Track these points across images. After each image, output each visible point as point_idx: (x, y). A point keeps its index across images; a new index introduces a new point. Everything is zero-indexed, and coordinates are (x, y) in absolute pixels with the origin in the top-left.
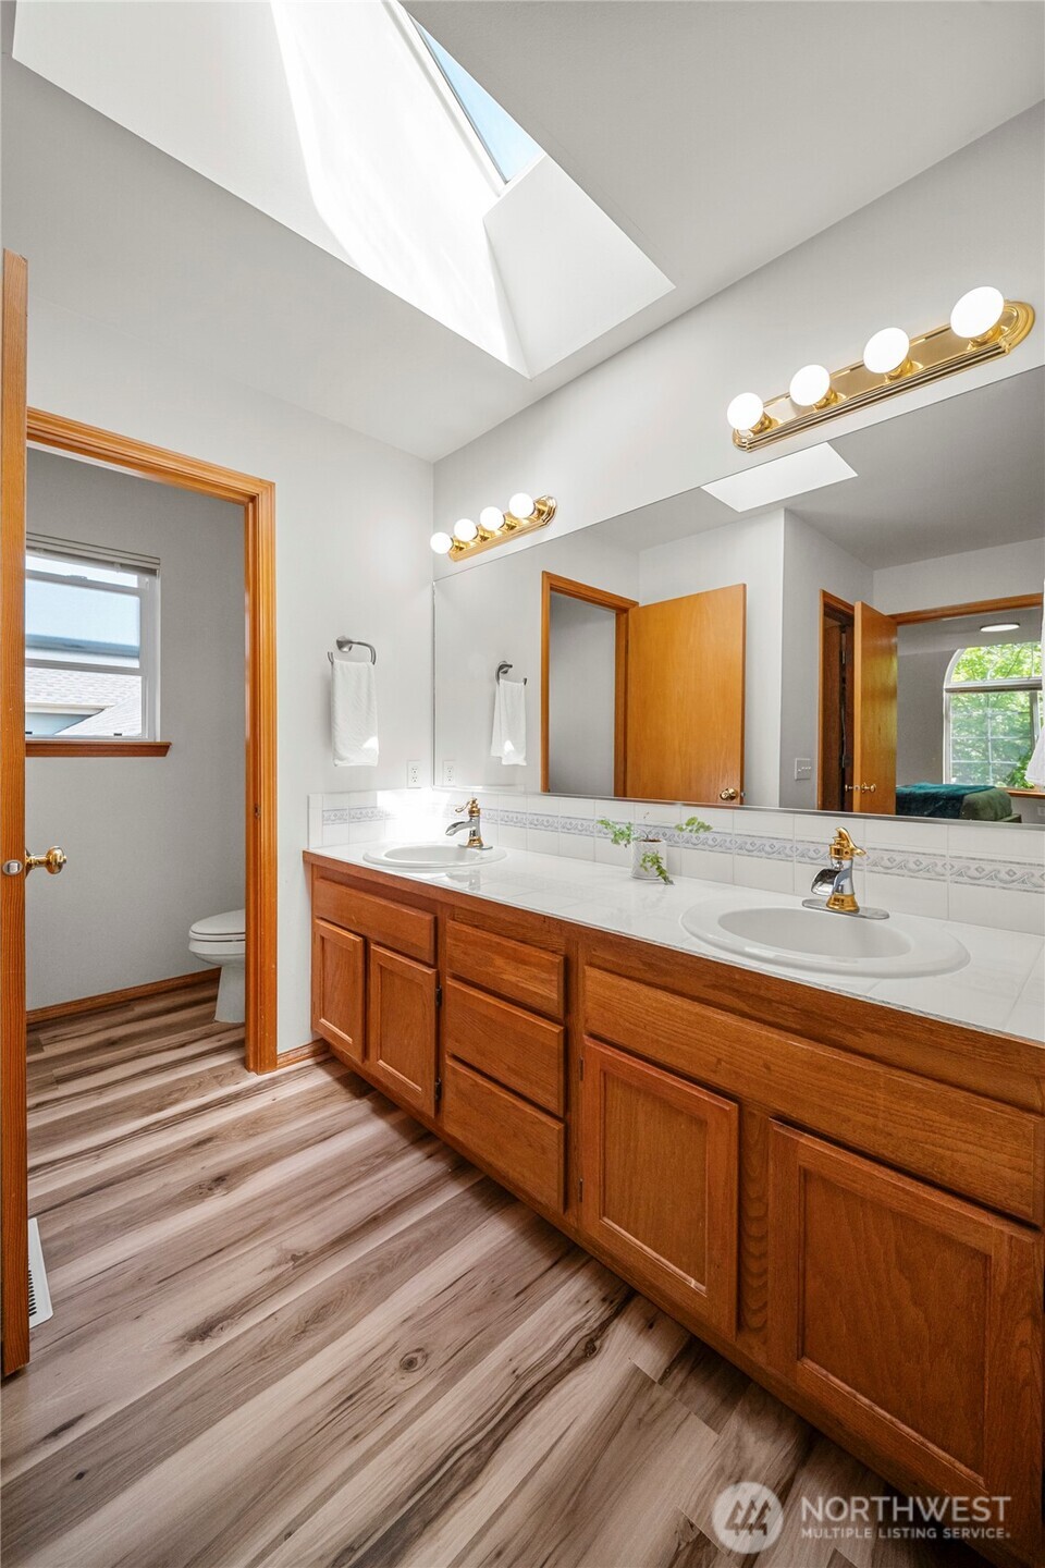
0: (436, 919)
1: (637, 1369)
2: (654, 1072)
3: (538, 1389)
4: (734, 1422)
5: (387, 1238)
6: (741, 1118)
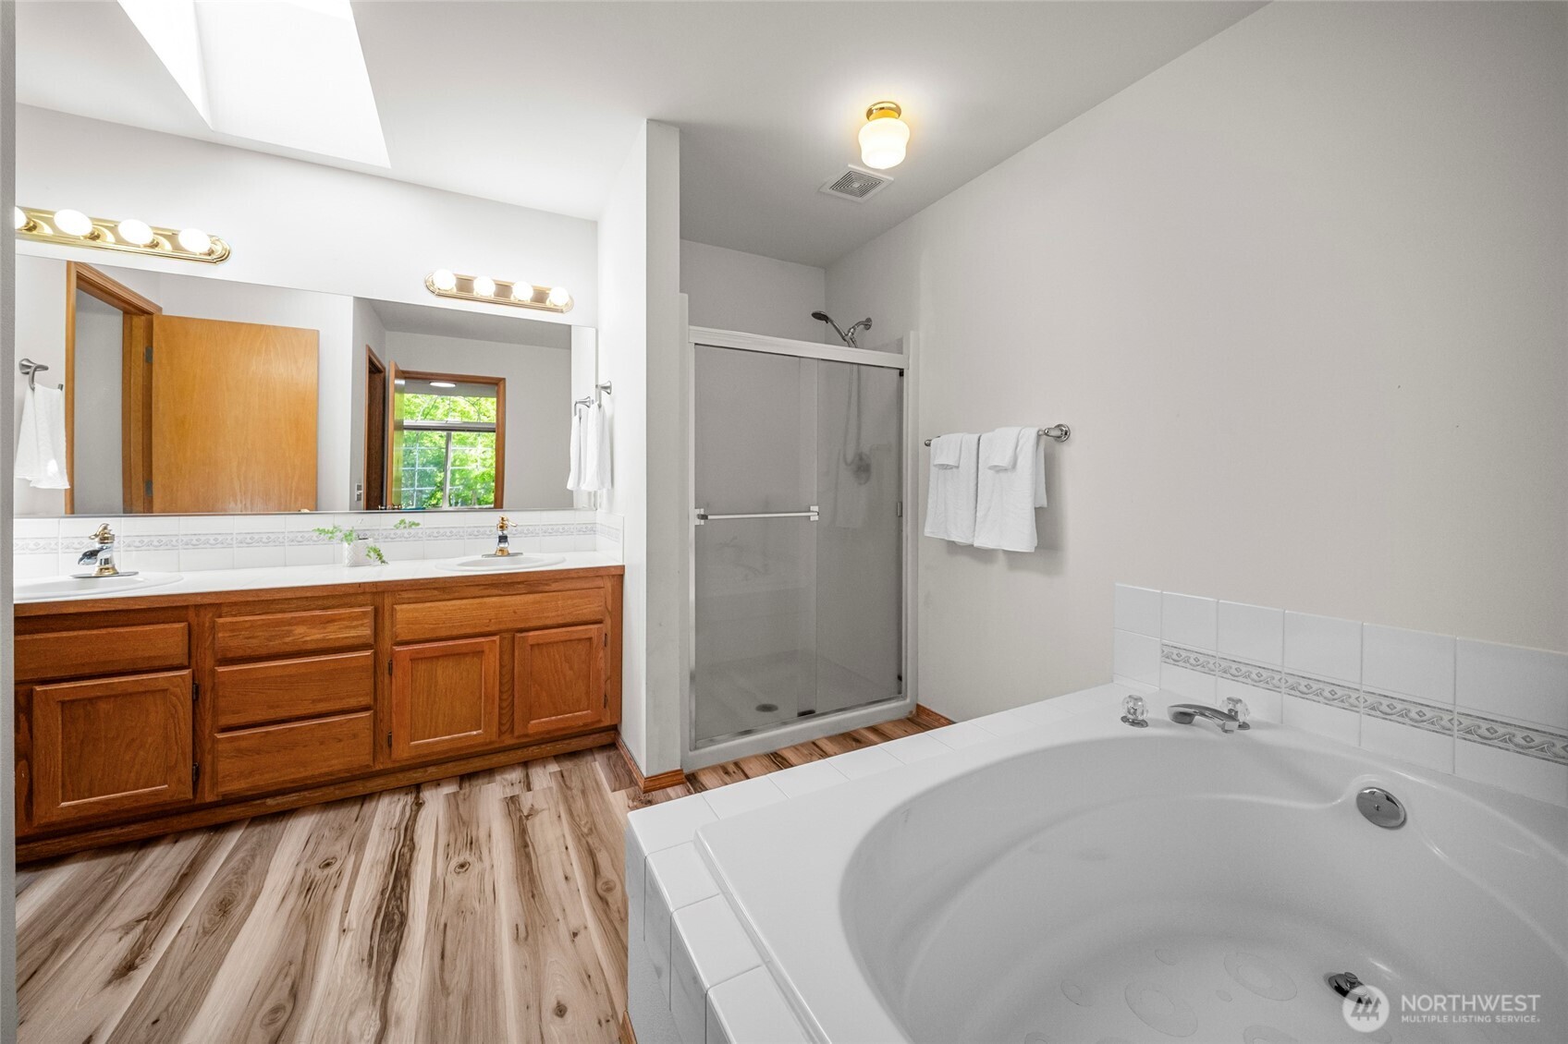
0: (189, 625)
1: (447, 794)
2: (450, 643)
3: (410, 823)
4: (498, 778)
5: (218, 867)
6: (502, 640)
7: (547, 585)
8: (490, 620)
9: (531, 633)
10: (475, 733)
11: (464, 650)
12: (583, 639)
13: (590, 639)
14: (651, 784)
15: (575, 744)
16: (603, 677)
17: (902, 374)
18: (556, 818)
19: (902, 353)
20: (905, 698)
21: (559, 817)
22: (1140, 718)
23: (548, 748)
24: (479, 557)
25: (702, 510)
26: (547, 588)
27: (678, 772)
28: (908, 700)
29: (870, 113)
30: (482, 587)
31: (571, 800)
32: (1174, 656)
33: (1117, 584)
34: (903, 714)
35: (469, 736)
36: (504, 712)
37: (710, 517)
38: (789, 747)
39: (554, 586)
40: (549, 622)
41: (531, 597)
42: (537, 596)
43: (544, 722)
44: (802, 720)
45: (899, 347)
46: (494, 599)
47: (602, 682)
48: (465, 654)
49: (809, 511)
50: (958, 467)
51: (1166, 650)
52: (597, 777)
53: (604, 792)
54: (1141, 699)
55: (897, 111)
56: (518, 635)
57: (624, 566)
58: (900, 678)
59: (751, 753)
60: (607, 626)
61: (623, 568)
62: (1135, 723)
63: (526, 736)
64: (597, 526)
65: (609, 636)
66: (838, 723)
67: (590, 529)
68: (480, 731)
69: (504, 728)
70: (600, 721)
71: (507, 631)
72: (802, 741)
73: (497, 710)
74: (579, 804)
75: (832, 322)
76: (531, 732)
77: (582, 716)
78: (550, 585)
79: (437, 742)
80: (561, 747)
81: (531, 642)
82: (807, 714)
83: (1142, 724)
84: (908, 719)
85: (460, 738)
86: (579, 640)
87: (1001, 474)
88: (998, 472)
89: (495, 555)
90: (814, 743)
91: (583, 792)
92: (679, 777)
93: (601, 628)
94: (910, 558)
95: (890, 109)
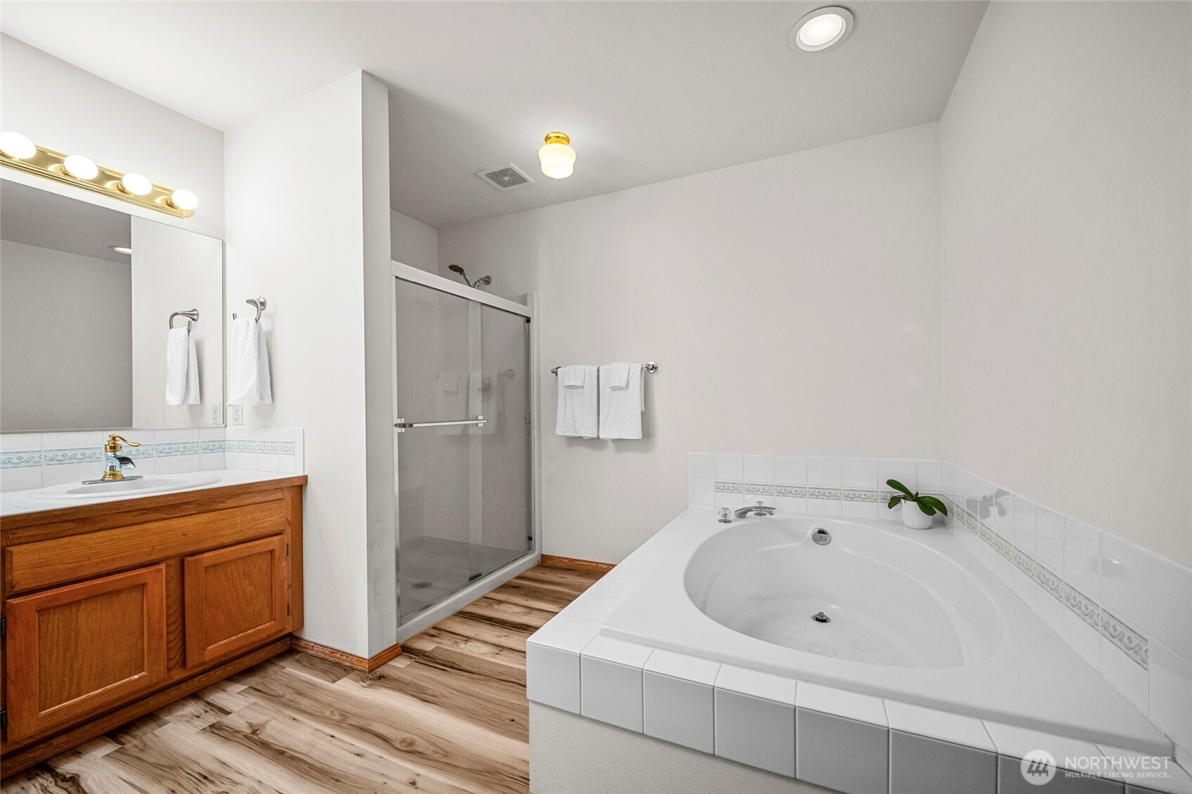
1: (107, 756)
2: (99, 581)
4: (169, 718)
6: (168, 566)
7: (221, 502)
8: (154, 548)
9: (206, 555)
10: (136, 677)
11: (118, 586)
12: (264, 552)
13: (272, 551)
14: (374, 663)
15: (247, 662)
16: (286, 586)
17: (528, 320)
18: (291, 722)
19: (526, 305)
20: (534, 552)
21: (294, 719)
22: (728, 518)
23: (219, 673)
24: (79, 485)
25: (403, 420)
26: (221, 506)
27: (394, 647)
28: (536, 553)
29: (547, 138)
30: (135, 513)
31: (291, 703)
32: (722, 487)
33: (689, 453)
34: (535, 562)
35: (131, 682)
36: (172, 645)
37: (414, 425)
38: (469, 605)
39: (230, 503)
40: (226, 540)
41: (202, 518)
42: (212, 515)
43: (223, 645)
44: (473, 582)
45: (524, 300)
46: (156, 524)
47: (286, 589)
48: (120, 591)
49: (477, 420)
50: (582, 387)
51: (718, 485)
52: (302, 678)
53: (324, 686)
54: (728, 509)
55: (567, 140)
56: (190, 559)
57: (307, 476)
58: (530, 538)
59: (444, 617)
60: (287, 537)
61: (305, 478)
62: (725, 522)
63: (204, 663)
64: (227, 443)
65: (290, 545)
66: (499, 578)
67: (220, 447)
68: (144, 673)
69: (172, 663)
70: (285, 629)
71: (173, 557)
72: (477, 598)
73: (164, 645)
74: (305, 703)
75: (464, 275)
76: (207, 659)
77: (267, 628)
78: (224, 503)
79: (82, 702)
80: (231, 669)
81: (205, 563)
82: (475, 578)
83: (730, 522)
84: (538, 566)
85: (116, 688)
86: (260, 554)
87: (618, 392)
88: (615, 390)
89: (102, 480)
90: (485, 597)
91: (299, 693)
92: (397, 650)
93: (283, 539)
94: (536, 449)
95: (563, 138)
